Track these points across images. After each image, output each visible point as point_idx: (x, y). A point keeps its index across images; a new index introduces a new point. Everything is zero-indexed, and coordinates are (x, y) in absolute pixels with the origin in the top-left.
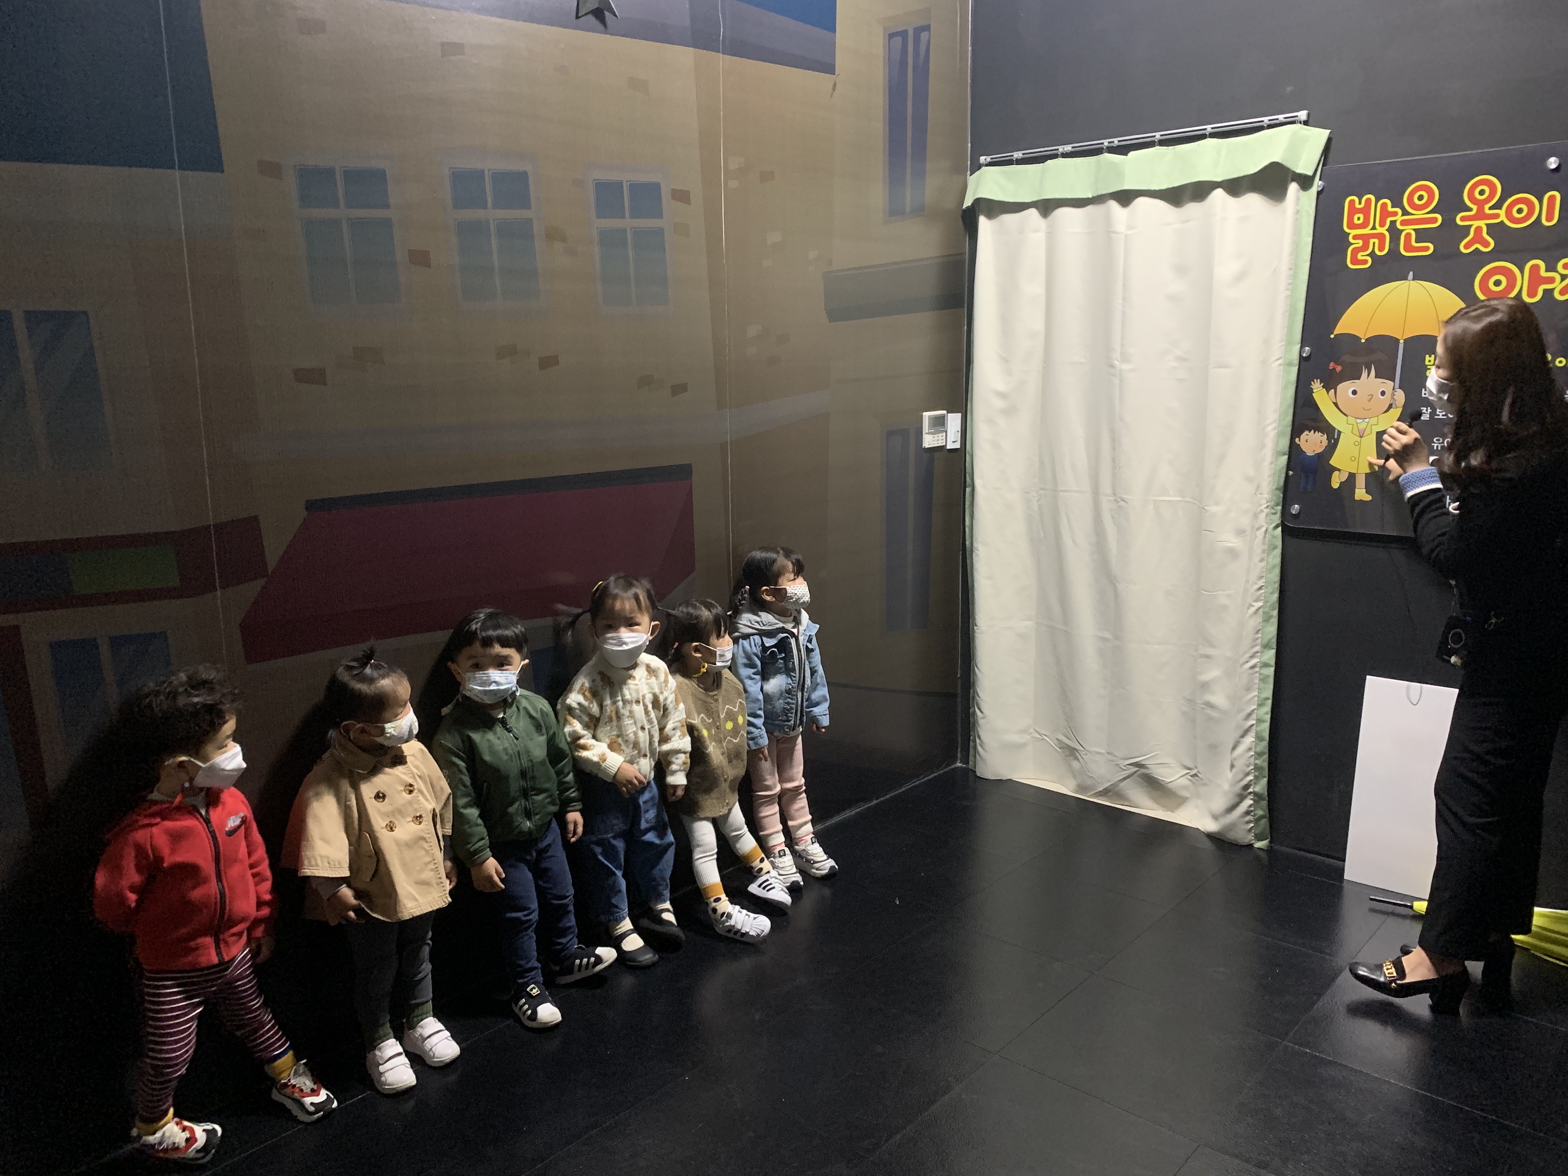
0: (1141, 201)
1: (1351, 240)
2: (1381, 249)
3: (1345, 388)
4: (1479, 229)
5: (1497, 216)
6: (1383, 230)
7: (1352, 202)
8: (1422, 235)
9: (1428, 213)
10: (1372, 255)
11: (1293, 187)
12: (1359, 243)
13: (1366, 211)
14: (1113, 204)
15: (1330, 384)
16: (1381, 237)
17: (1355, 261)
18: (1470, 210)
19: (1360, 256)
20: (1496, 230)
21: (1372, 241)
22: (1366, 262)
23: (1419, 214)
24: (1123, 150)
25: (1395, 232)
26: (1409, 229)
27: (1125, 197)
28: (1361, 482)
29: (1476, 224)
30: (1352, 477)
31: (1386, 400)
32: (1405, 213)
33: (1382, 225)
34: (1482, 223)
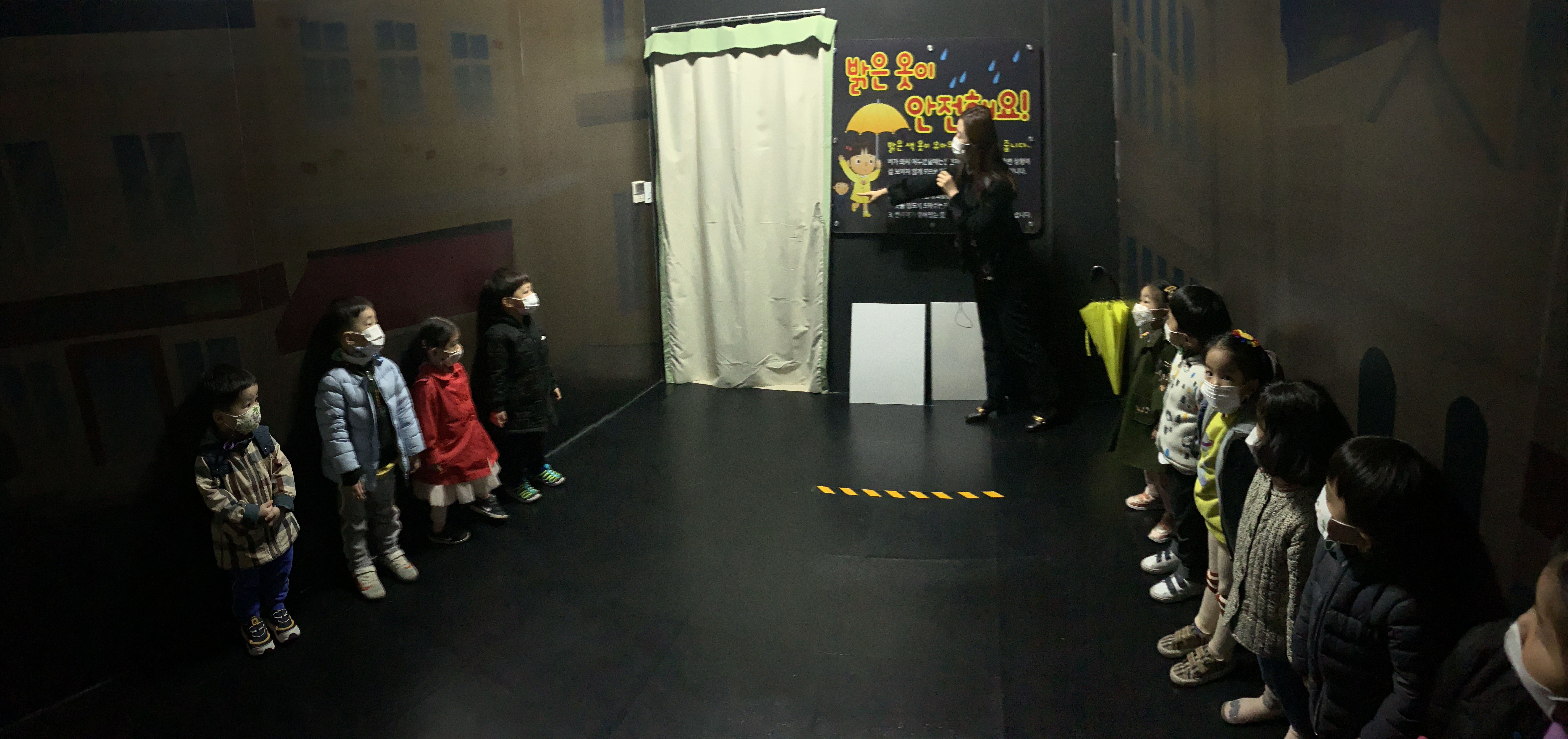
0: (743, 54)
1: (850, 80)
2: (865, 86)
3: (856, 159)
4: (905, 79)
5: (911, 73)
6: (864, 76)
7: (849, 60)
9: (883, 68)
10: (860, 89)
11: (822, 51)
12: (854, 82)
13: (855, 65)
14: (729, 56)
15: (847, 158)
16: (863, 79)
17: (854, 92)
18: (899, 68)
19: (856, 89)
20: (912, 79)
21: (861, 82)
22: (857, 93)
23: (880, 69)
24: (731, 25)
25: (870, 78)
26: (875, 77)
27: (736, 52)
28: (866, 207)
29: (904, 76)
30: (861, 205)
31: (873, 165)
32: (873, 68)
33: (864, 73)
34: (907, 76)
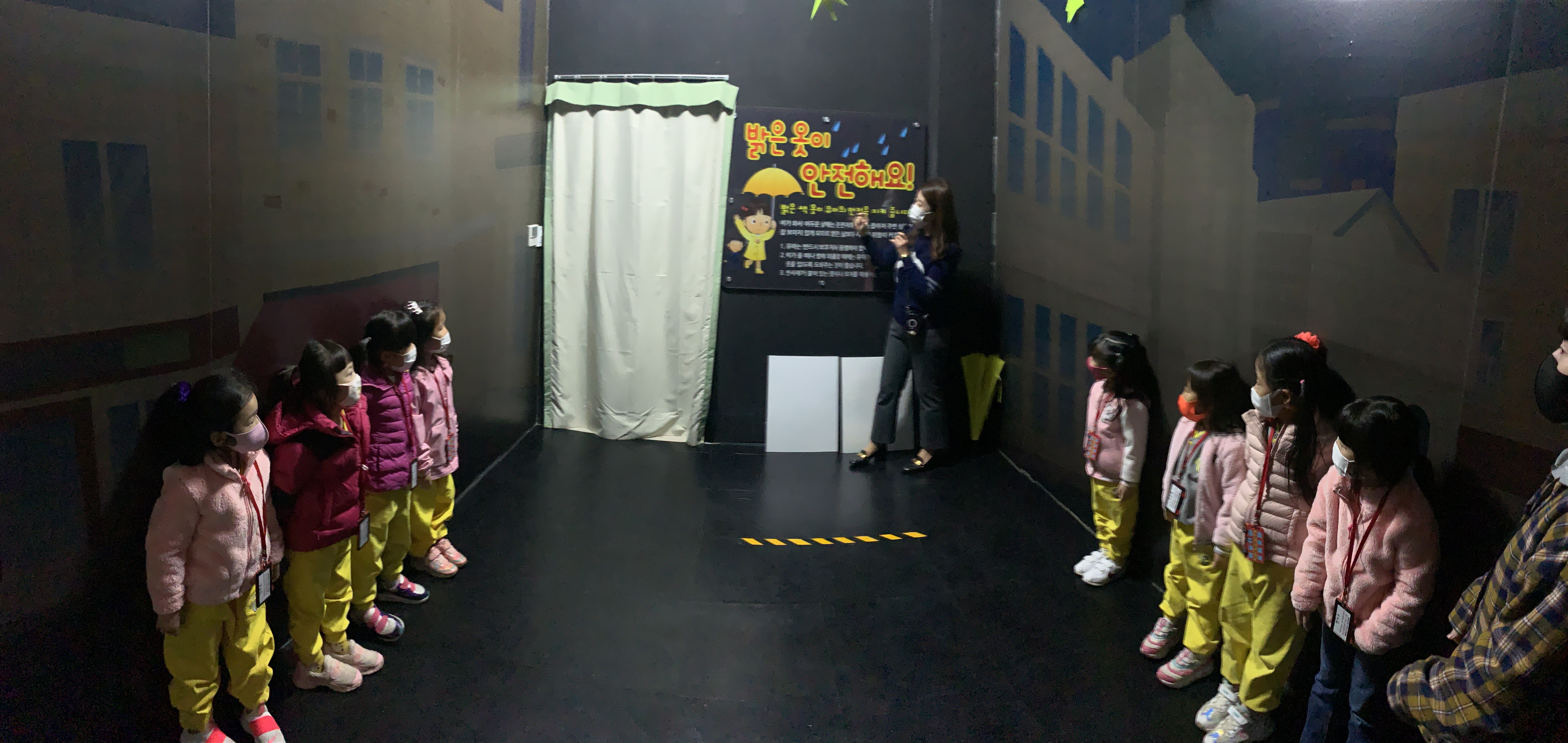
0: (646, 111)
1: (750, 145)
2: (763, 151)
3: (750, 219)
4: (800, 146)
5: (806, 141)
6: (763, 142)
7: (749, 126)
8: (779, 146)
9: (782, 136)
10: (759, 154)
11: (723, 115)
12: (753, 147)
13: (755, 131)
14: (631, 111)
15: (743, 217)
16: (762, 145)
17: (752, 156)
18: (796, 136)
19: (755, 154)
20: (808, 147)
21: (759, 146)
22: (755, 157)
23: (778, 136)
24: (635, 81)
25: (768, 143)
26: (773, 143)
27: (638, 108)
28: (758, 265)
29: (800, 144)
30: (754, 262)
31: (767, 226)
32: (773, 135)
33: (763, 139)
34: (802, 144)
